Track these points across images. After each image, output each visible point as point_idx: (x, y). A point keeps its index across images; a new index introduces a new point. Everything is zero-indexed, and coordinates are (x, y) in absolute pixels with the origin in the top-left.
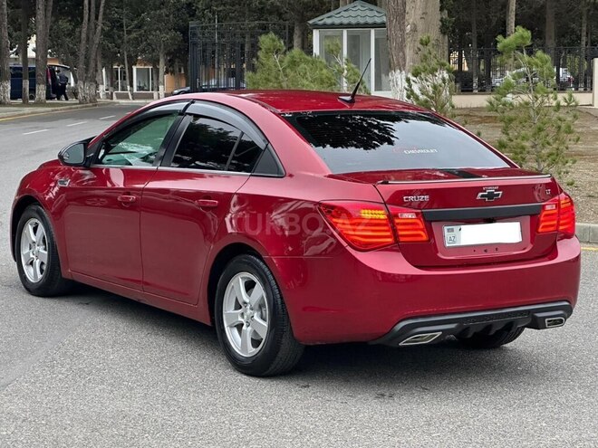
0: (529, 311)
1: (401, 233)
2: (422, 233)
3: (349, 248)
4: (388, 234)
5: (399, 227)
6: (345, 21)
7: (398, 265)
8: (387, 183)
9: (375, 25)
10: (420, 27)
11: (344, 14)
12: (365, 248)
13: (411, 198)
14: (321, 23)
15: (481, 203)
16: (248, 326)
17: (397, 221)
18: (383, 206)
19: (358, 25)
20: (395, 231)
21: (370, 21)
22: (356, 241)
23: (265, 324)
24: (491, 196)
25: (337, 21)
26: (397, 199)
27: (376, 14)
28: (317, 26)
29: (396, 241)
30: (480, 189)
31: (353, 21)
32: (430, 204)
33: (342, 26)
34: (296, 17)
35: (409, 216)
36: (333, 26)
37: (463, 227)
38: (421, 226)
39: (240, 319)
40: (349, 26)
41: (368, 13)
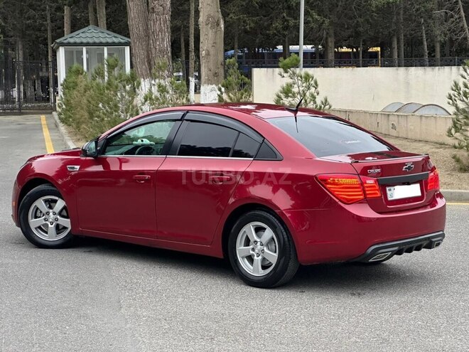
0: (429, 238)
1: (367, 192)
2: (377, 192)
3: (340, 203)
4: (361, 193)
5: (367, 189)
6: (85, 41)
7: (366, 212)
8: (357, 162)
9: (107, 44)
10: (212, 52)
11: (81, 35)
12: (349, 202)
13: (372, 171)
14: (65, 41)
15: (405, 172)
16: (258, 256)
17: (365, 185)
18: (357, 176)
19: (94, 44)
20: (364, 191)
21: (104, 41)
22: (344, 198)
23: (276, 255)
24: (409, 168)
25: (78, 41)
26: (365, 171)
27: (107, 35)
28: (62, 44)
29: (365, 198)
30: (404, 164)
31: (91, 41)
32: (382, 174)
33: (82, 44)
34: (18, 34)
35: (370, 182)
36: (75, 44)
37: (396, 187)
38: (377, 188)
39: (251, 252)
40: (87, 44)
41: (101, 35)
